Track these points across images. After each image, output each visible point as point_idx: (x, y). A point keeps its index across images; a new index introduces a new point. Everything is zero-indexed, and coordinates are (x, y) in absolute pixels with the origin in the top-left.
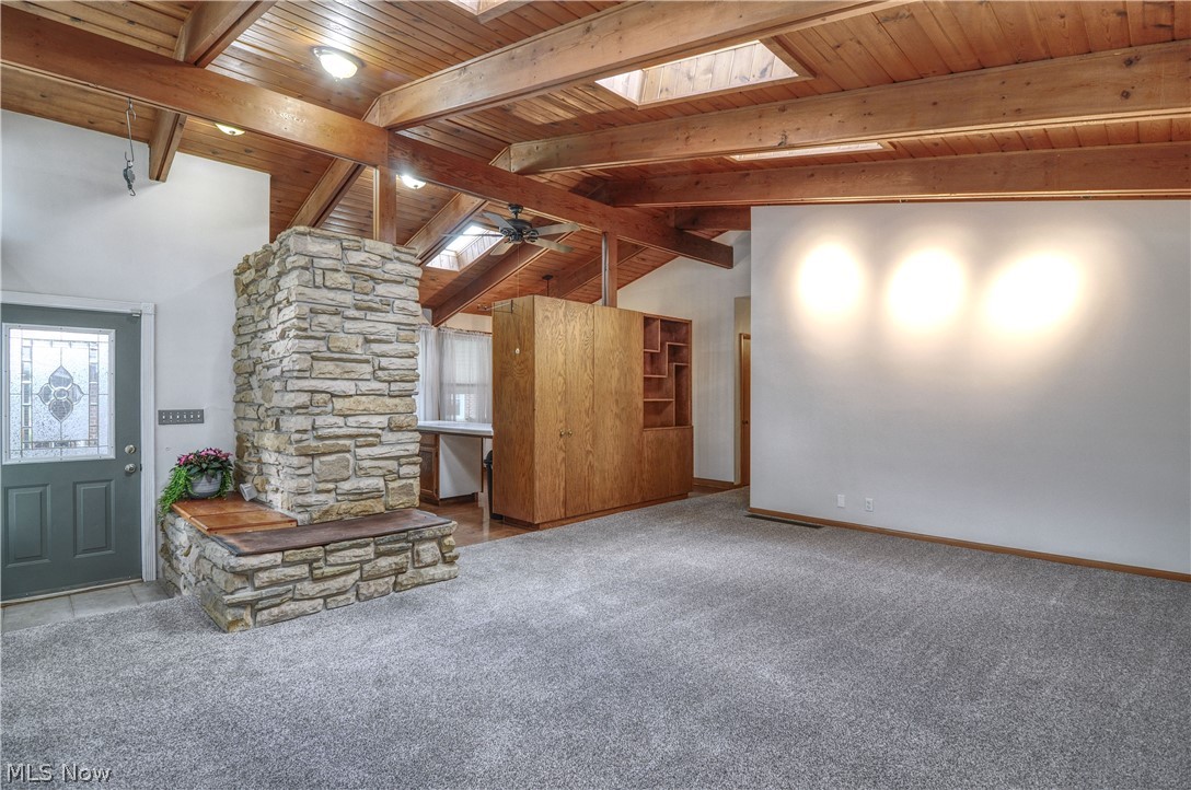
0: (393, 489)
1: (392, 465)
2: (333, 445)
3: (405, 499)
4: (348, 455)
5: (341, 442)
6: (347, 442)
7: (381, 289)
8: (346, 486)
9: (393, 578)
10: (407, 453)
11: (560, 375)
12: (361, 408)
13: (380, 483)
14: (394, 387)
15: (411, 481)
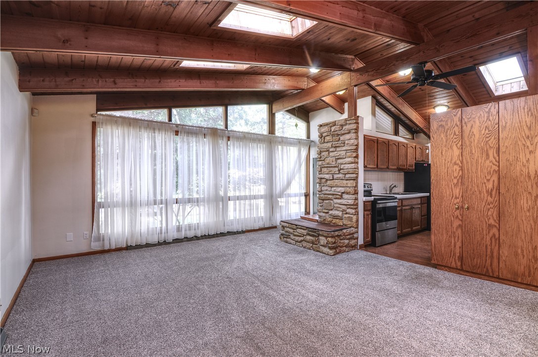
0: (345, 217)
1: (344, 207)
2: (326, 197)
3: (349, 223)
4: (332, 201)
5: (329, 196)
6: (330, 196)
7: (342, 138)
8: (331, 212)
9: (312, 245)
10: (348, 203)
11: (455, 164)
12: (335, 184)
13: (340, 214)
14: (347, 176)
15: (352, 216)
